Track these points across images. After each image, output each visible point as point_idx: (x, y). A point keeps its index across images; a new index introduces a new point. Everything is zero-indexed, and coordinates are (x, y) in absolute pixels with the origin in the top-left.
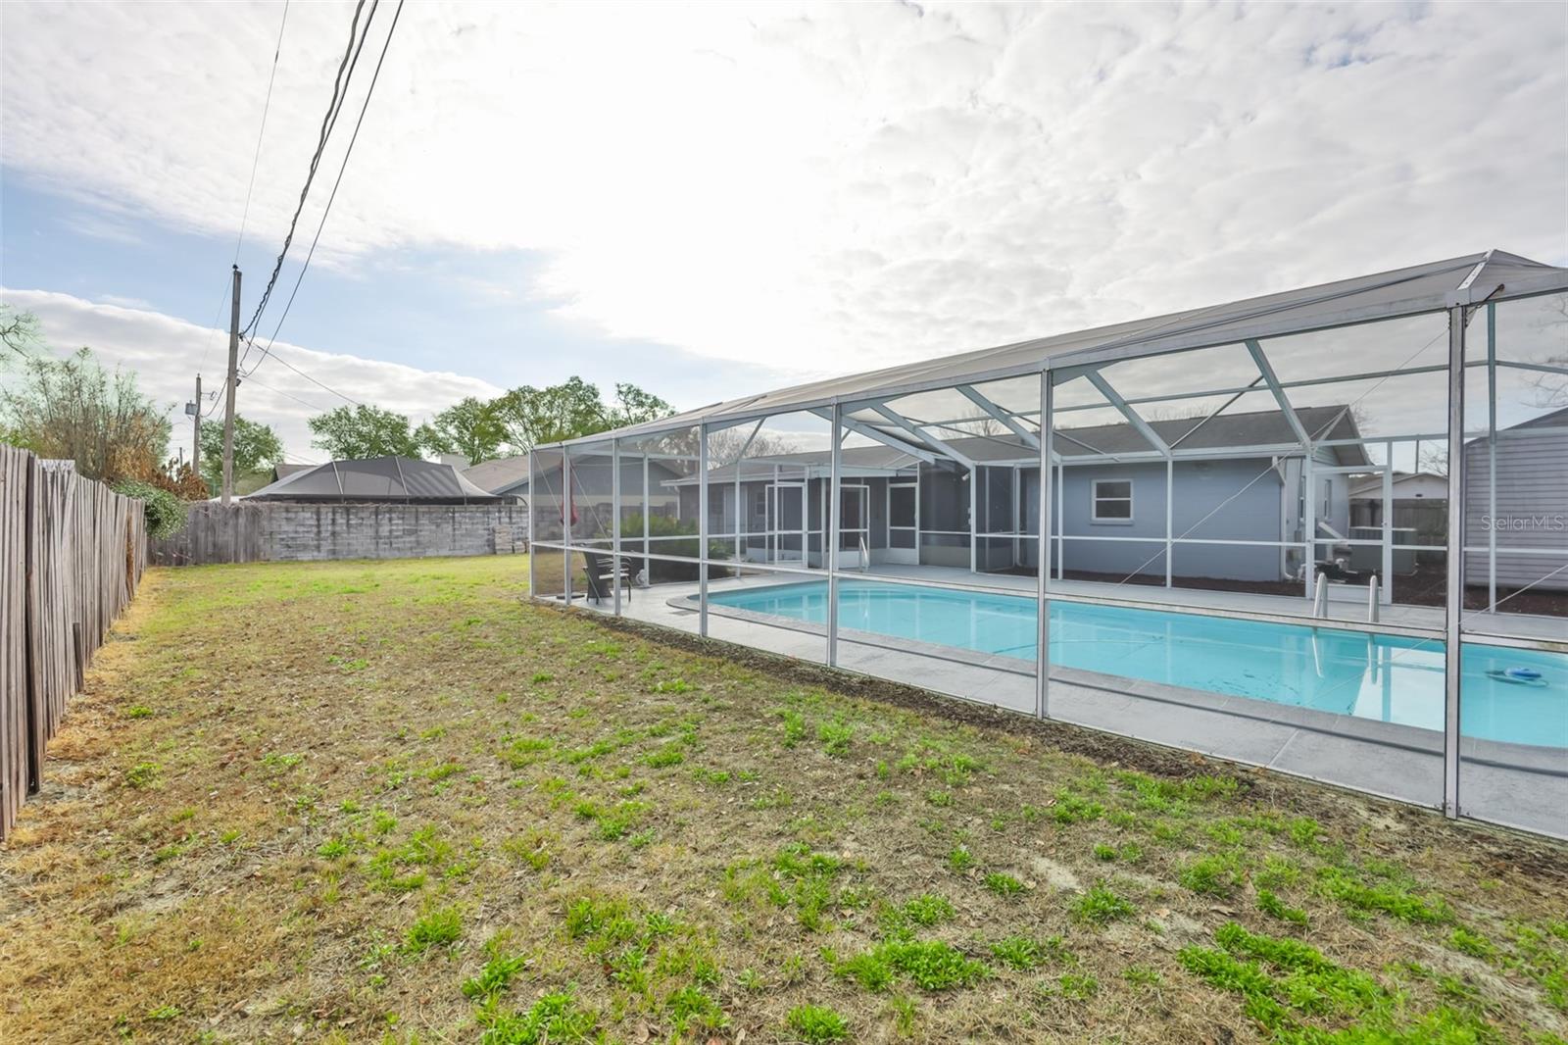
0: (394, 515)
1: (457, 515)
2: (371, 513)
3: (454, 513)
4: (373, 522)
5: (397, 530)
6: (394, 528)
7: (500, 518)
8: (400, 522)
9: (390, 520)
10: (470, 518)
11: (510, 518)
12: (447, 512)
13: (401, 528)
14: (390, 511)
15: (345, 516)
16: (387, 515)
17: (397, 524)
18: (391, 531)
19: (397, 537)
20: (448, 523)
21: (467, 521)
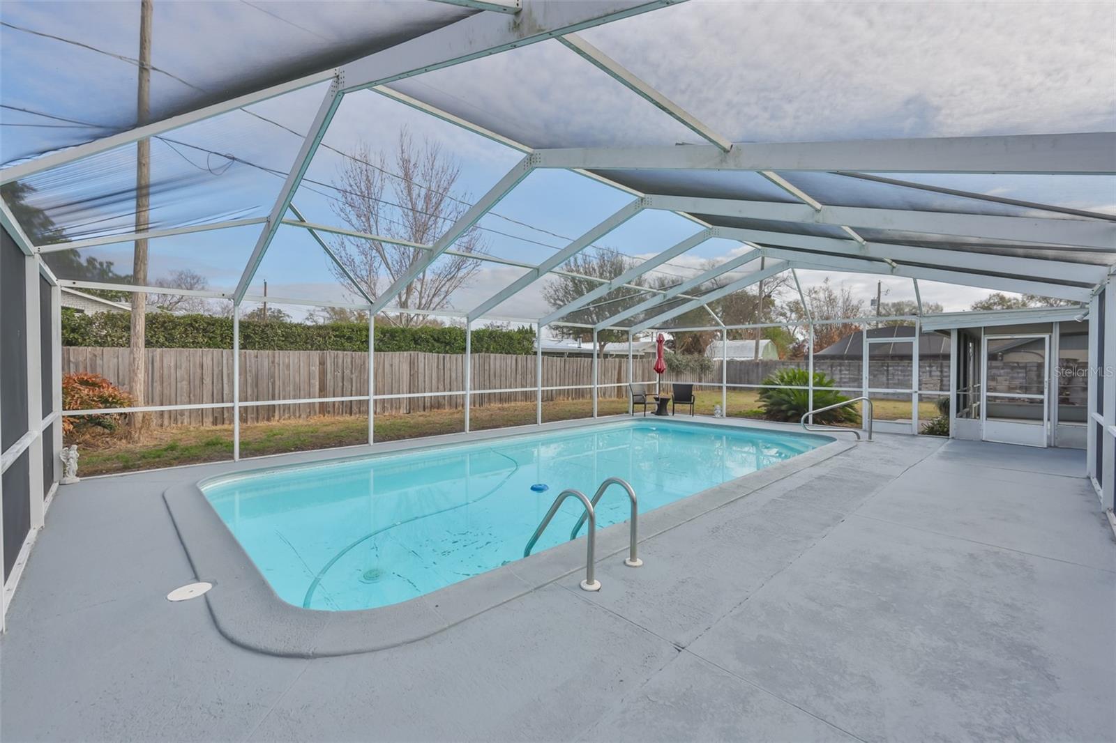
0: (843, 368)
1: (890, 368)
2: (828, 366)
3: (888, 367)
4: (829, 372)
5: (845, 378)
6: (843, 376)
7: (930, 372)
8: (847, 372)
9: (841, 371)
10: (902, 371)
11: (941, 372)
12: (883, 366)
13: (848, 376)
14: (841, 365)
16: (839, 368)
17: (845, 374)
18: (841, 378)
19: (845, 383)
20: (884, 374)
21: (900, 373)
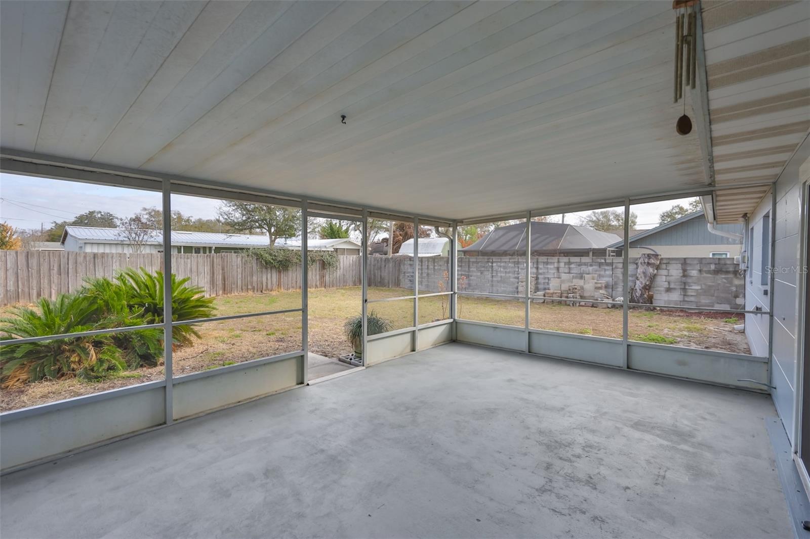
10: (505, 268)
15: (433, 264)
20: (489, 270)
21: (502, 270)
